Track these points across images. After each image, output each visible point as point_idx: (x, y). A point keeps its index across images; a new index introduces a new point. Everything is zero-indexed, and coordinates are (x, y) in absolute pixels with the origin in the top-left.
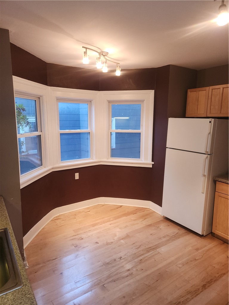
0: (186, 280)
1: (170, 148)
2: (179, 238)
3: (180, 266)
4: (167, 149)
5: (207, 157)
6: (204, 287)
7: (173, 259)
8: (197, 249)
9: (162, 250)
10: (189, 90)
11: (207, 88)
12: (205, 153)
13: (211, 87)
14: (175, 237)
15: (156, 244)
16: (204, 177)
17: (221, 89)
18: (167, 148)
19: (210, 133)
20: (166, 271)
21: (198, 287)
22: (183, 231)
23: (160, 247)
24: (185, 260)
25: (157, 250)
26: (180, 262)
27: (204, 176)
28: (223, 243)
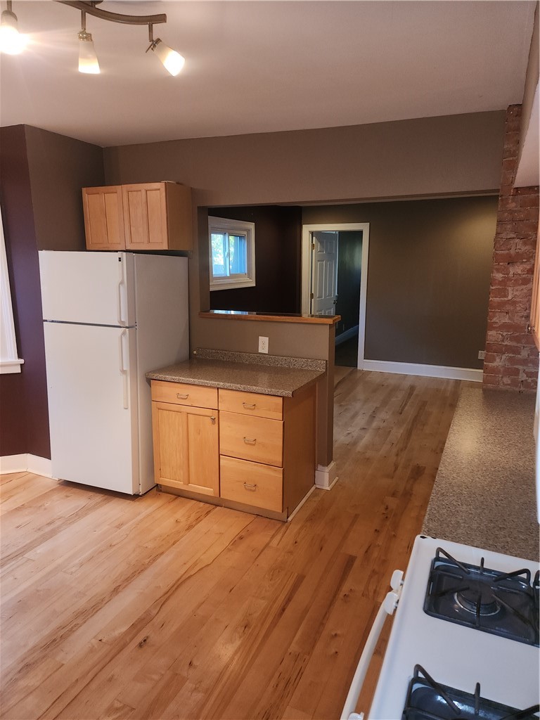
0: (80, 592)
1: (53, 321)
2: (86, 514)
3: (74, 569)
4: (44, 323)
5: (124, 333)
6: (116, 591)
7: (60, 561)
8: (119, 526)
9: (38, 552)
10: (84, 190)
11: (119, 188)
12: (119, 325)
13: (125, 187)
14: (77, 515)
15: (25, 544)
16: (124, 376)
17: (144, 192)
18: (46, 321)
19: (122, 283)
20: (38, 591)
21: (102, 597)
22: (98, 498)
23: (33, 548)
24: (87, 554)
25: (25, 556)
26: (77, 561)
27: (123, 372)
28: (176, 498)
